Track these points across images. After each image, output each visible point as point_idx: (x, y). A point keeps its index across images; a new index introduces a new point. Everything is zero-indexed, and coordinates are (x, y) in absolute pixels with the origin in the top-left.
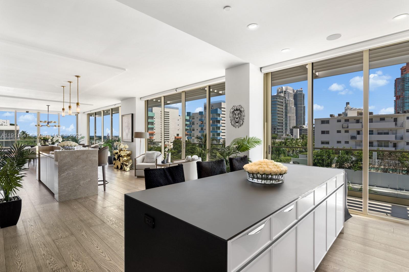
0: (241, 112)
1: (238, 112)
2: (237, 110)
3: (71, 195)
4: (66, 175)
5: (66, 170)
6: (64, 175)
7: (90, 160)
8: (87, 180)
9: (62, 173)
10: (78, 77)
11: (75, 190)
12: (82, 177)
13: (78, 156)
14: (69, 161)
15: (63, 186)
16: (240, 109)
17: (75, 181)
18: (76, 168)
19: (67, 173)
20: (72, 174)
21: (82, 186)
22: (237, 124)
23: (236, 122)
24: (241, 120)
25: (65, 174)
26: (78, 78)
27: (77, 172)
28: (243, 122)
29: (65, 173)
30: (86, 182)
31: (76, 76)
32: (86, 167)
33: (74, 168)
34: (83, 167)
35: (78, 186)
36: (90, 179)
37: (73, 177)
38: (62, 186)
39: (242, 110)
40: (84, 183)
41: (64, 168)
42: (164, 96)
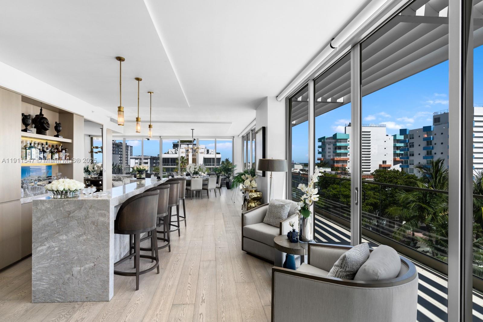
3: (55, 294)
4: (47, 250)
5: (46, 239)
6: (42, 250)
7: (93, 223)
8: (87, 266)
9: (40, 244)
10: (121, 59)
11: (63, 284)
12: (76, 258)
13: (69, 213)
14: (53, 222)
15: (40, 273)
17: (64, 264)
18: (65, 237)
19: (48, 245)
20: (56, 249)
21: (76, 278)
25: (44, 247)
27: (67, 246)
29: (45, 245)
30: (85, 269)
31: (118, 58)
32: (85, 237)
33: (61, 238)
34: (80, 236)
35: (68, 276)
36: (92, 264)
37: (58, 255)
38: (38, 271)
40: (79, 272)
41: (43, 235)
42: (313, 80)
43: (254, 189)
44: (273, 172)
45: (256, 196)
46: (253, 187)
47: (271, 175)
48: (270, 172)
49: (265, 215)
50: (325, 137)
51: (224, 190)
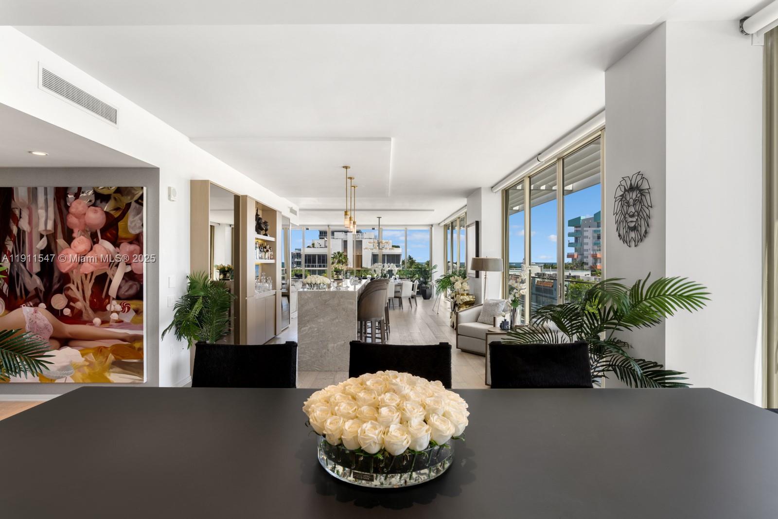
0: (642, 195)
1: (634, 195)
2: (632, 189)
3: (315, 364)
4: (309, 330)
5: (308, 321)
6: (305, 330)
7: (344, 309)
8: (339, 343)
9: (303, 325)
10: (346, 167)
11: (321, 357)
12: (331, 337)
13: (326, 301)
14: (313, 308)
15: (303, 348)
16: (640, 183)
17: (321, 341)
18: (322, 320)
19: (309, 327)
20: (316, 329)
21: (331, 353)
22: (633, 234)
23: (628, 226)
24: (642, 220)
25: (307, 328)
26: (348, 170)
27: (324, 327)
28: (648, 225)
29: (307, 326)
30: (337, 346)
31: (344, 167)
32: (337, 321)
33: (319, 321)
34: (333, 320)
35: (324, 351)
36: (343, 342)
37: (317, 334)
38: (302, 346)
39: (645, 186)
40: (333, 348)
41: (306, 318)
42: (529, 177)
43: (466, 292)
44: (487, 272)
45: (468, 300)
46: (464, 290)
47: (486, 276)
48: (484, 272)
49: (480, 314)
50: (580, 217)
51: (420, 300)
